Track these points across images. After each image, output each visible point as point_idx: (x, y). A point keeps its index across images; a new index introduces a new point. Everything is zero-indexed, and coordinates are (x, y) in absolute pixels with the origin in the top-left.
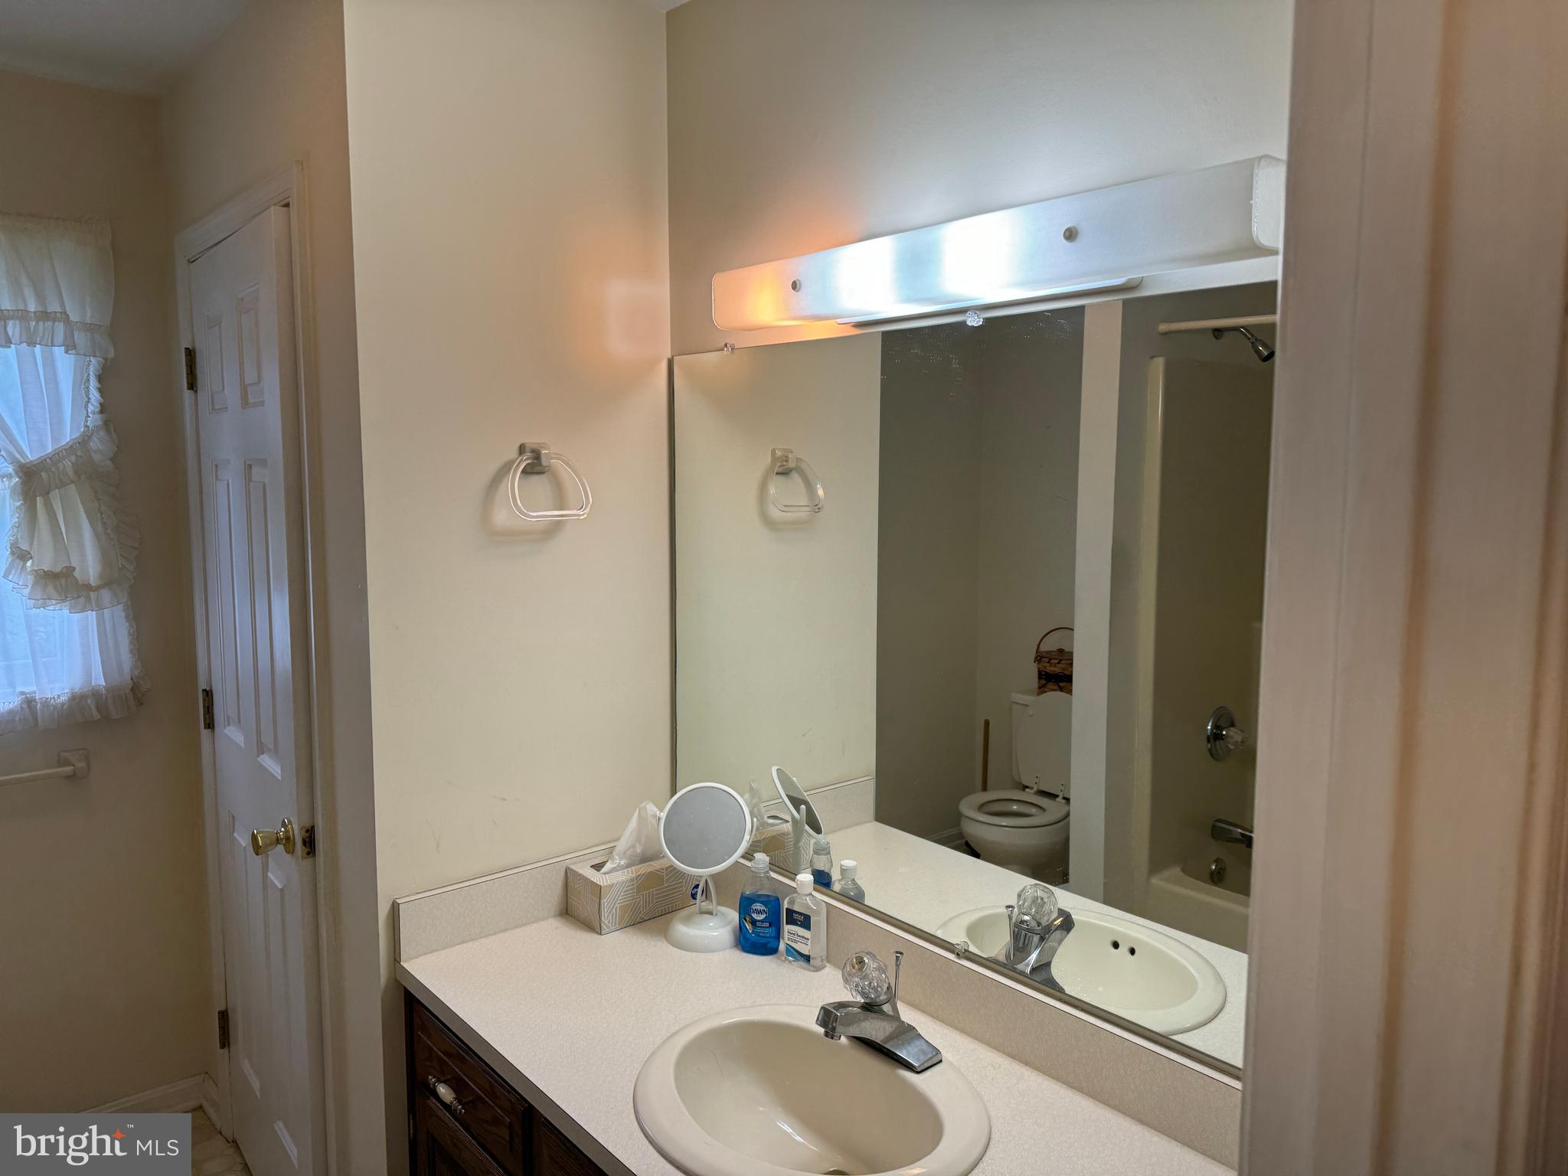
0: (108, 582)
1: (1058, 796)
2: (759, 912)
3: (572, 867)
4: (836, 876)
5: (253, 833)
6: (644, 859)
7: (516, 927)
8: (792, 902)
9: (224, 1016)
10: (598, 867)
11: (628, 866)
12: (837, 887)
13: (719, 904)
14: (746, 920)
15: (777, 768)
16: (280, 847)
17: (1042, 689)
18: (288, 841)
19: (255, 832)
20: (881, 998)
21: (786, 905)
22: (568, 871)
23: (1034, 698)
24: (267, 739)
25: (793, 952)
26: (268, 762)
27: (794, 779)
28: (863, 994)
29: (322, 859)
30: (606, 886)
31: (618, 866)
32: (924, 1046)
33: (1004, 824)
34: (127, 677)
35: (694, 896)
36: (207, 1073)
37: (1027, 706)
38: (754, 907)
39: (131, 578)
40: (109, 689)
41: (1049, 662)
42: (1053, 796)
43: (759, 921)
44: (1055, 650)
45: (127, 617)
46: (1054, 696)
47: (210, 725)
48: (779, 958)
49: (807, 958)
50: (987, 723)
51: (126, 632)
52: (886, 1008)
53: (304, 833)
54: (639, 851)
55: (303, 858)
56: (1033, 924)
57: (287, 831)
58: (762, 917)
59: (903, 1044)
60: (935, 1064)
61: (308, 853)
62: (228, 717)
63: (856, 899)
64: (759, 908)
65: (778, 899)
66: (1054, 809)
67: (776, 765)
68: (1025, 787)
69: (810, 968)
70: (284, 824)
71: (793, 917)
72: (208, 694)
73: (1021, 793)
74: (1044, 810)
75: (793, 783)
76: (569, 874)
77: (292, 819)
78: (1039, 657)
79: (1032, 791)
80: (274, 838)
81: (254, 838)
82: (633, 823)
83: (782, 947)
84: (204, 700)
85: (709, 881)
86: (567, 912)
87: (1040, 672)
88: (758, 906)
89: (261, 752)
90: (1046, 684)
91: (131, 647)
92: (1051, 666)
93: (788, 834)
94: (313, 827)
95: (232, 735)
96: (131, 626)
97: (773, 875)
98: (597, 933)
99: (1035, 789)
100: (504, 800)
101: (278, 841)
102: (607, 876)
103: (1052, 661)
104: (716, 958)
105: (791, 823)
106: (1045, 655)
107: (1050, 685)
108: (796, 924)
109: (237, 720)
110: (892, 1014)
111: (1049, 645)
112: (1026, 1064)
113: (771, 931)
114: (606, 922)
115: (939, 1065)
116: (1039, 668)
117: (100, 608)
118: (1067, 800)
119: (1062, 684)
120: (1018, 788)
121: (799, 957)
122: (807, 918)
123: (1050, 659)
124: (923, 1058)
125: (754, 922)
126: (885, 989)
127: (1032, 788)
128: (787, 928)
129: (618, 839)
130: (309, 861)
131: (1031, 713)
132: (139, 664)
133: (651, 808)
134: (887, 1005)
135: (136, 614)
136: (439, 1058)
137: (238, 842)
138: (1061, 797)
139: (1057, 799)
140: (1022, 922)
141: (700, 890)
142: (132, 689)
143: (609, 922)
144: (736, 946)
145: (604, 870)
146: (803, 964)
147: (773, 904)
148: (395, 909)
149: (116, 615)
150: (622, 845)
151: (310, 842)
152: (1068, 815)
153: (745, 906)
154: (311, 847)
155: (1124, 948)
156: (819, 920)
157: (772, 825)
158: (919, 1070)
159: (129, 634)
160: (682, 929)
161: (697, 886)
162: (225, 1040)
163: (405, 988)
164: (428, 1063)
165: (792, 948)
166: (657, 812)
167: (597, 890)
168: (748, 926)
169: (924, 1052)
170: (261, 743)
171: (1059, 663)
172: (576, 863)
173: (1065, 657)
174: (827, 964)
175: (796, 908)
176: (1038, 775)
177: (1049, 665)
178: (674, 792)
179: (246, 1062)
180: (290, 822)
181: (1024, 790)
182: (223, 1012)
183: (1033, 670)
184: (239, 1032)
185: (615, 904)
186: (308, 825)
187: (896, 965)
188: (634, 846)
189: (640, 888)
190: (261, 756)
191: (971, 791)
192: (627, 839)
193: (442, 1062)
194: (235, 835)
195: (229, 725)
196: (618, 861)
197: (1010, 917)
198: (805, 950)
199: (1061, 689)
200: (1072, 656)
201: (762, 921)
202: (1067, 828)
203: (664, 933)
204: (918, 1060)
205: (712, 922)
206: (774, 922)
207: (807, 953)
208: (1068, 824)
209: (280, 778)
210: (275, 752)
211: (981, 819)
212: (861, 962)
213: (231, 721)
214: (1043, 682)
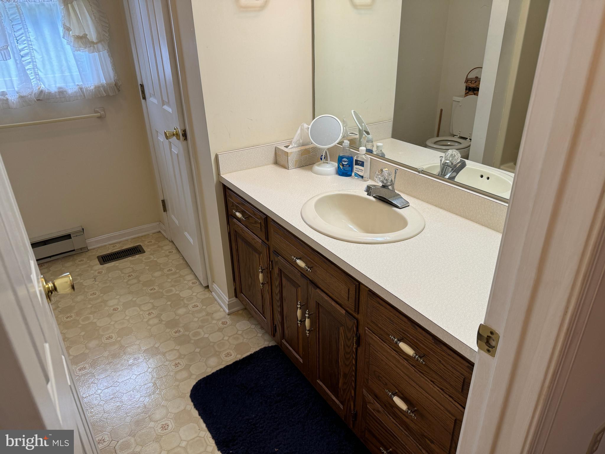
0: (100, 41)
1: (467, 138)
2: (345, 161)
3: (278, 147)
4: (374, 149)
5: (165, 132)
6: (303, 145)
7: (259, 167)
8: (357, 157)
9: (163, 201)
10: (287, 147)
11: (297, 147)
12: (375, 153)
13: (330, 161)
14: (340, 165)
15: (353, 111)
16: (175, 137)
17: (466, 94)
18: (177, 135)
19: (165, 131)
20: (388, 184)
21: (355, 158)
22: (276, 148)
23: (462, 98)
24: (165, 99)
25: (357, 175)
26: (166, 107)
27: (360, 116)
28: (382, 182)
29: (190, 142)
30: (290, 153)
31: (294, 146)
32: (403, 201)
33: (444, 148)
34: (113, 80)
35: (321, 159)
36: (160, 221)
37: (459, 102)
38: (343, 160)
39: (108, 39)
40: (107, 84)
41: (471, 82)
42: (465, 139)
43: (345, 165)
44: (474, 77)
45: (109, 55)
46: (471, 97)
47: (144, 98)
48: (352, 178)
49: (362, 177)
50: (442, 110)
51: (109, 62)
52: (390, 187)
53: (182, 131)
54: (301, 142)
55: (183, 141)
56: (450, 164)
57: (176, 132)
58: (346, 163)
59: (395, 199)
60: (407, 207)
61: (185, 139)
62: (150, 93)
63: (382, 156)
64: (345, 160)
65: (352, 157)
66: (465, 143)
67: (353, 110)
68: (454, 136)
69: (363, 180)
70: (175, 129)
71: (358, 163)
72: (142, 86)
73: (453, 137)
74: (460, 143)
75: (360, 118)
76: (276, 149)
77: (178, 127)
78: (467, 81)
79: (457, 137)
80: (172, 134)
81: (165, 133)
82: (299, 131)
83: (353, 174)
84: (141, 88)
85: (327, 152)
86: (276, 163)
87: (466, 87)
88: (345, 159)
89: (163, 104)
90: (468, 92)
91: (112, 68)
92: (471, 84)
93: (357, 139)
94: (185, 130)
95: (152, 100)
96: (111, 59)
97: (351, 150)
98: (287, 169)
99: (458, 136)
100: (252, 120)
101: (174, 135)
102: (290, 149)
103: (472, 82)
104: (329, 177)
105: (358, 135)
106: (469, 79)
107: (470, 93)
108: (359, 165)
109: (153, 94)
110: (391, 189)
111: (472, 76)
112: (441, 208)
113: (350, 168)
114: (290, 165)
115: (408, 207)
116: (466, 85)
117: (99, 51)
118: (471, 139)
119: (475, 92)
120: (452, 136)
121: (359, 177)
122: (363, 163)
123: (472, 81)
124: (402, 204)
125: (343, 165)
126: (390, 181)
127: (457, 136)
128: (355, 167)
129: (293, 139)
130: (185, 142)
131: (460, 105)
132: (116, 75)
133: (306, 126)
134: (390, 186)
135: (112, 54)
136: (236, 205)
137: (160, 140)
138: (469, 139)
139: (467, 140)
140: (446, 163)
141: (323, 157)
142: (115, 85)
143: (291, 165)
144: (337, 174)
145: (289, 148)
146: (360, 179)
147: (350, 159)
148: (217, 157)
149: (105, 54)
150: (294, 140)
151: (185, 135)
152: (470, 146)
153: (340, 160)
154: (185, 137)
155: (485, 177)
156: (367, 164)
157: (351, 136)
158: (401, 208)
159: (111, 63)
160: (316, 168)
161: (322, 156)
162: (165, 210)
163: (223, 184)
164: (232, 207)
165: (357, 174)
166: (307, 126)
167: (286, 154)
168: (341, 167)
169: (403, 203)
170: (163, 101)
171: (475, 83)
172: (279, 145)
173: (477, 80)
174: (370, 180)
175: (359, 159)
176: (460, 131)
177: (471, 83)
178: (314, 118)
179: (173, 216)
180: (177, 128)
181: (454, 137)
182: (163, 200)
183: (463, 86)
184: (169, 206)
185: (293, 159)
186: (183, 129)
187: (395, 174)
188: (299, 140)
189: (302, 155)
190: (164, 106)
191: (432, 137)
192: (297, 137)
193: (237, 206)
194: (158, 138)
195: (151, 97)
196: (294, 145)
197: (441, 161)
198: (361, 174)
199: (475, 94)
200: (480, 80)
201: (346, 165)
202: (469, 150)
203: (311, 170)
204: (401, 205)
205: (328, 166)
206: (351, 165)
207: (362, 175)
208: (470, 149)
209: (171, 112)
210: (168, 104)
211: (435, 147)
212: (382, 170)
213: (152, 95)
214: (467, 91)
